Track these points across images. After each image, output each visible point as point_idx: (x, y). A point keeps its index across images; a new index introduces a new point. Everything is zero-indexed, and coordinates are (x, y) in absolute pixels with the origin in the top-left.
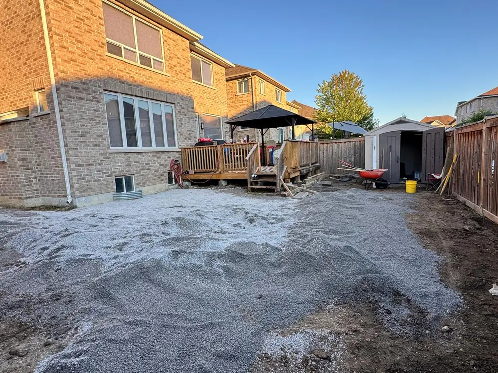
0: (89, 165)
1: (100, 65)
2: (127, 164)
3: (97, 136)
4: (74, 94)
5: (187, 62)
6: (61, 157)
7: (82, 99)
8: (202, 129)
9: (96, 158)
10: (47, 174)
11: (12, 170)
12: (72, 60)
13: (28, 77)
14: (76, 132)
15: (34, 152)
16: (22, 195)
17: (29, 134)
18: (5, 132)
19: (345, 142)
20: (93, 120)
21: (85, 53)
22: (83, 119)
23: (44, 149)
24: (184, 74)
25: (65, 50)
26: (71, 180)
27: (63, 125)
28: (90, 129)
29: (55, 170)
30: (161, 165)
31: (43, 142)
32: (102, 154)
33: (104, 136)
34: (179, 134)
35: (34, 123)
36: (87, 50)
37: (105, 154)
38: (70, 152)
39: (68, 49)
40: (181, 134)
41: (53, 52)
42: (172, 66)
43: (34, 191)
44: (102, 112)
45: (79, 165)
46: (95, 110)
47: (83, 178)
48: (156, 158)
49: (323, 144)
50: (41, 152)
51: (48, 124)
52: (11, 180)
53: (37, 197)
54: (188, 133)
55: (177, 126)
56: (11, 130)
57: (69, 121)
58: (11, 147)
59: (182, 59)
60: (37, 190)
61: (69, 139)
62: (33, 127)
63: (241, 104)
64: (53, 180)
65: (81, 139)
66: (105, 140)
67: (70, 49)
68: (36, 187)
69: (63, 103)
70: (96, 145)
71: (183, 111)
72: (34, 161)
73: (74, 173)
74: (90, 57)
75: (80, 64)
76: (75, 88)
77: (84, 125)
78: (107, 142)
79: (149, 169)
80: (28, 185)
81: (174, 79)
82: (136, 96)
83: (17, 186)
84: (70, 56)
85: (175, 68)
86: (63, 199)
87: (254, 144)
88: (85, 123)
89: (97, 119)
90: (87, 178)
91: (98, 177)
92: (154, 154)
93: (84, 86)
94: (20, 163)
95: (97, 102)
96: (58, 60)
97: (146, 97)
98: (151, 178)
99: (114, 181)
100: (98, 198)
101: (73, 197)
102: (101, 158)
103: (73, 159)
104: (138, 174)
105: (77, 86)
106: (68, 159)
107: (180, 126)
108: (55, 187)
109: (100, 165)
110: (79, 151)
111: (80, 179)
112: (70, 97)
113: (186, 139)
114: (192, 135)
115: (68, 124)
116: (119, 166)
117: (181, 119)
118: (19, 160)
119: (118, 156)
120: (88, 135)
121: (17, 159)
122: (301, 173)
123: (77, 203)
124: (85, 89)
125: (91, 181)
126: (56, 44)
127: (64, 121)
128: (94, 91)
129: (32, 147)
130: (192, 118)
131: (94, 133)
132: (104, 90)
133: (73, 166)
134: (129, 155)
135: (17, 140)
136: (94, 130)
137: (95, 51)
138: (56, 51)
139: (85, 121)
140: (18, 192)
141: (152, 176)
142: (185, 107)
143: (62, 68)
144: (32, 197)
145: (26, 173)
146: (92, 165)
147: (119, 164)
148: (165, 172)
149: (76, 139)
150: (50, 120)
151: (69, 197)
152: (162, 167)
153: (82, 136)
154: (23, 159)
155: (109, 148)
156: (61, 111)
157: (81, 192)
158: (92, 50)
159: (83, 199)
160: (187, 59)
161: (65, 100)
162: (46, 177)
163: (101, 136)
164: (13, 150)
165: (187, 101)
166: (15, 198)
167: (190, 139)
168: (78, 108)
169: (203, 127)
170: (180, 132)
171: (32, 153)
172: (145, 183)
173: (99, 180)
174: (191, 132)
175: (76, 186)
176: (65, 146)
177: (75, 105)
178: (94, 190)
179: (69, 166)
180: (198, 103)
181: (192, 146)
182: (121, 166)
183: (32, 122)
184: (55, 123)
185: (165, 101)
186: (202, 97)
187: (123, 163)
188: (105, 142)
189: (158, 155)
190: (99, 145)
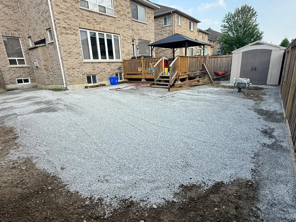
0: (73, 69)
1: (76, 14)
2: (92, 68)
3: (77, 54)
4: (64, 31)
5: (127, 8)
6: (60, 64)
7: (68, 34)
8: (137, 49)
9: (77, 65)
10: (56, 73)
11: (41, 70)
12: (62, 12)
13: (43, 23)
14: (66, 51)
15: (49, 62)
16: (46, 83)
17: (47, 53)
18: (36, 51)
19: (226, 57)
20: (74, 45)
21: (69, 8)
22: (69, 45)
23: (53, 60)
24: (125, 15)
25: (58, 7)
26: (65, 76)
27: (60, 48)
28: (73, 50)
29: (58, 71)
30: (112, 70)
31: (52, 57)
32: (79, 63)
33: (80, 53)
34: (122, 52)
35: (48, 47)
36: (69, 6)
37: (81, 63)
38: (64, 62)
39: (60, 6)
40: (123, 52)
41: (52, 9)
42: (118, 11)
43: (51, 81)
44: (79, 40)
45: (68, 69)
46: (75, 40)
47: (71, 76)
48: (108, 66)
49: (212, 58)
50: (52, 62)
51: (54, 48)
52: (41, 75)
53: (53, 84)
54: (128, 51)
55: (121, 47)
56: (38, 51)
57: (62, 46)
58: (39, 59)
59: (124, 6)
60: (52, 81)
61: (63, 55)
62: (48, 49)
63: (165, 32)
64: (58, 76)
65: (69, 55)
66: (81, 56)
67: (61, 6)
68: (51, 79)
69: (59, 36)
70: (76, 59)
71: (125, 38)
72: (50, 67)
73: (66, 73)
74: (71, 10)
75: (66, 14)
76: (64, 28)
77: (69, 48)
78: (82, 57)
79: (105, 72)
80: (48, 78)
81: (119, 19)
82: (97, 31)
83: (44, 79)
84: (61, 10)
85: (120, 12)
86: (62, 85)
87: (161, 58)
88: (70, 47)
89: (76, 45)
90: (72, 76)
91: (78, 75)
92: (108, 63)
93: (69, 26)
94: (43, 67)
95: (76, 35)
96: (55, 13)
97: (102, 31)
98: (106, 77)
99: (86, 78)
100: (79, 86)
101: (67, 85)
102: (79, 65)
103: (65, 66)
104: (99, 75)
105: (65, 27)
106: (63, 66)
107: (123, 48)
108: (59, 79)
109: (79, 69)
110: (68, 61)
111: (69, 76)
112: (62, 33)
113: (126, 55)
114: (130, 53)
115: (62, 48)
116: (88, 70)
117: (123, 43)
118: (43, 66)
119: (88, 64)
120: (72, 53)
121: (42, 65)
122: (189, 76)
123: (68, 87)
124: (69, 28)
125: (75, 77)
126: (53, 4)
127: (60, 46)
128: (74, 29)
129: (48, 59)
130: (130, 43)
131: (75, 52)
132: (79, 28)
133: (65, 69)
134: (94, 64)
135: (41, 56)
136: (75, 50)
137: (73, 6)
138: (54, 8)
139: (70, 46)
140: (44, 81)
141: (106, 75)
142: (126, 36)
143: (57, 17)
144: (50, 84)
145: (47, 72)
146: (75, 69)
147: (89, 69)
148: (114, 74)
149: (66, 55)
150: (54, 46)
151: (65, 85)
152: (112, 71)
153: (69, 54)
154: (45, 65)
155: (83, 60)
156: (58, 41)
157: (70, 82)
158: (72, 5)
159: (71, 86)
160: (127, 6)
161: (59, 34)
162: (55, 75)
163: (78, 54)
164: (40, 61)
165: (127, 32)
166: (43, 85)
167: (129, 55)
168: (66, 39)
169: (138, 48)
170: (123, 51)
171: (48, 62)
172: (103, 79)
173: (78, 77)
174: (129, 51)
175: (67, 79)
176: (61, 59)
177: (65, 37)
178: (76, 82)
179: (64, 69)
180: (136, 33)
181: (130, 59)
182: (89, 70)
183: (47, 47)
184: (56, 47)
185: (114, 33)
186: (138, 29)
187: (91, 68)
188: (81, 57)
189: (110, 64)
190: (78, 59)
